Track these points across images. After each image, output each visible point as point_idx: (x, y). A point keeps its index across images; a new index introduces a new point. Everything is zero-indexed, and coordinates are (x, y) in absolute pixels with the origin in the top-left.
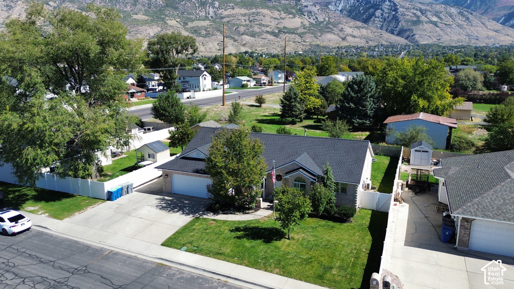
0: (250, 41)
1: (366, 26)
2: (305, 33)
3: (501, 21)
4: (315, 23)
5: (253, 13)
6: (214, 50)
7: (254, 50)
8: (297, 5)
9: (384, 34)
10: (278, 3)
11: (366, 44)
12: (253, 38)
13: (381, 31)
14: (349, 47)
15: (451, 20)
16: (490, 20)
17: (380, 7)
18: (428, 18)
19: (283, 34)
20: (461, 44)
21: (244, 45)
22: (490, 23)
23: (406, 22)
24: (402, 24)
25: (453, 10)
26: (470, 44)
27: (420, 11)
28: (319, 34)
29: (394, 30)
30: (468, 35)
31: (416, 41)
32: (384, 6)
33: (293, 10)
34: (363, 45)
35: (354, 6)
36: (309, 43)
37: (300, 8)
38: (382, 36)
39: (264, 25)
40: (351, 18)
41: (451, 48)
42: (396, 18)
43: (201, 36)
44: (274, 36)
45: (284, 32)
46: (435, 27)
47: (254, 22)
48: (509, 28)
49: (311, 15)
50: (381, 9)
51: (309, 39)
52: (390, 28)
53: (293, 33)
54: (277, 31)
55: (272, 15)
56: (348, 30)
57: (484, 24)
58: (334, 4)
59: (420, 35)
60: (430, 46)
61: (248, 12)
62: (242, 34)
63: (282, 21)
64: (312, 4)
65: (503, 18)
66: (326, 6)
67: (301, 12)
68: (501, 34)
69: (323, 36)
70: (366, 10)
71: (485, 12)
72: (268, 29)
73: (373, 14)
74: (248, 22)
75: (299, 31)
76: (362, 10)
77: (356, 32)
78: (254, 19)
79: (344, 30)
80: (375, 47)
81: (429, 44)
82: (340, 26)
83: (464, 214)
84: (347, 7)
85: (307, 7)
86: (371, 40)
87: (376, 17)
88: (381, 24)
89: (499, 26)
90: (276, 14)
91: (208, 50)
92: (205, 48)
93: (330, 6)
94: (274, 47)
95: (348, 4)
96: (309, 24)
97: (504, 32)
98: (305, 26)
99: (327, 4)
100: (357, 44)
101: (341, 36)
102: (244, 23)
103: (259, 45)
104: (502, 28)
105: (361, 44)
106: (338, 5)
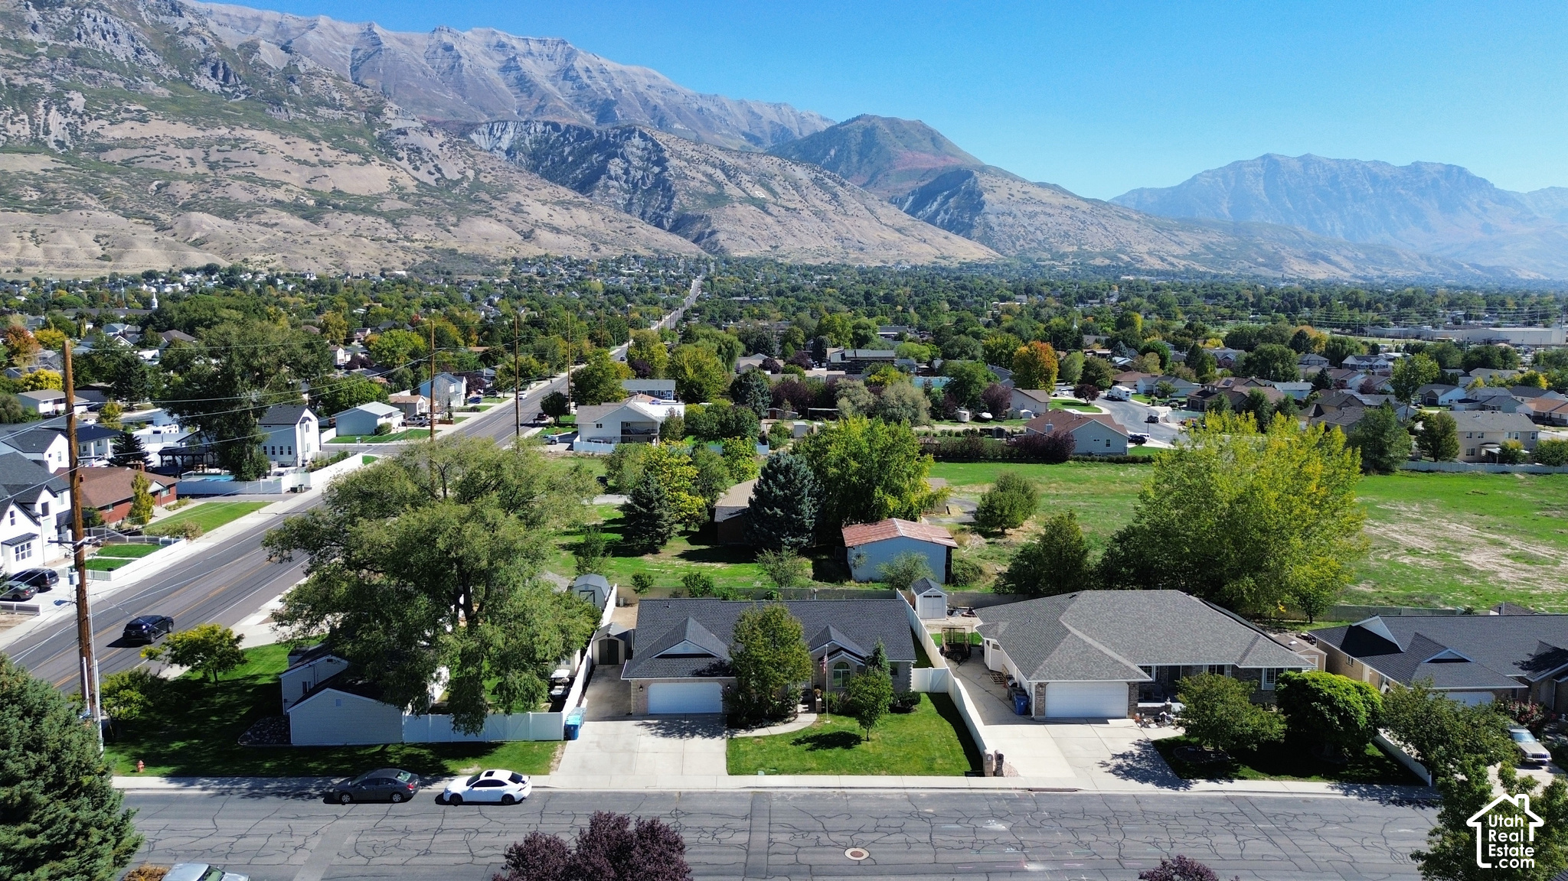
0: (222, 231)
1: (586, 200)
2: (407, 213)
3: (907, 205)
4: (434, 184)
5: (221, 141)
6: (81, 257)
7: (238, 261)
8: (370, 125)
9: (637, 225)
10: (307, 113)
11: (593, 253)
12: (230, 223)
13: (627, 216)
14: (545, 260)
15: (797, 197)
16: (885, 203)
17: (619, 151)
18: (744, 191)
19: (336, 214)
20: (826, 261)
21: (198, 244)
22: (885, 211)
23: (691, 195)
24: (681, 201)
25: (801, 173)
26: (848, 262)
27: (723, 170)
28: (453, 219)
29: (662, 217)
30: (840, 239)
31: (722, 250)
32: (629, 149)
33: (361, 141)
34: (584, 255)
35: (547, 141)
36: (423, 245)
37: (381, 135)
38: (633, 231)
39: (263, 182)
40: (543, 176)
41: (808, 271)
42: (664, 186)
43: (23, 209)
44: (305, 218)
45: (336, 207)
46: (764, 215)
47: (226, 168)
48: (925, 223)
49: (421, 159)
50: (622, 156)
51: (422, 231)
52: (650, 211)
53: (366, 211)
54: (311, 203)
55: (288, 150)
56: (538, 211)
57: (872, 212)
58: (487, 131)
59: (730, 233)
60: (757, 264)
61: (200, 134)
62: (187, 207)
63: (327, 171)
64: (420, 125)
65: (911, 198)
66: (463, 135)
67: (386, 148)
68: (910, 239)
69: (465, 226)
70: (583, 155)
71: (869, 182)
72: (280, 195)
73: (602, 169)
74: (202, 168)
75: (386, 206)
76: (570, 154)
77: (560, 218)
78: (226, 160)
79: (525, 209)
80: (619, 261)
81: (754, 259)
82: (514, 197)
84: (527, 142)
85: (405, 133)
86: (605, 243)
87: (610, 177)
88: (627, 196)
89: (904, 219)
90: (304, 149)
91: (59, 259)
92: (47, 252)
93: (474, 136)
94: (310, 253)
95: (529, 134)
96: (416, 186)
97: (915, 233)
98: (405, 191)
99: (465, 130)
100: (567, 253)
101: (519, 226)
102: (191, 171)
103: (254, 245)
104: (910, 223)
105: (578, 253)
106: (499, 134)
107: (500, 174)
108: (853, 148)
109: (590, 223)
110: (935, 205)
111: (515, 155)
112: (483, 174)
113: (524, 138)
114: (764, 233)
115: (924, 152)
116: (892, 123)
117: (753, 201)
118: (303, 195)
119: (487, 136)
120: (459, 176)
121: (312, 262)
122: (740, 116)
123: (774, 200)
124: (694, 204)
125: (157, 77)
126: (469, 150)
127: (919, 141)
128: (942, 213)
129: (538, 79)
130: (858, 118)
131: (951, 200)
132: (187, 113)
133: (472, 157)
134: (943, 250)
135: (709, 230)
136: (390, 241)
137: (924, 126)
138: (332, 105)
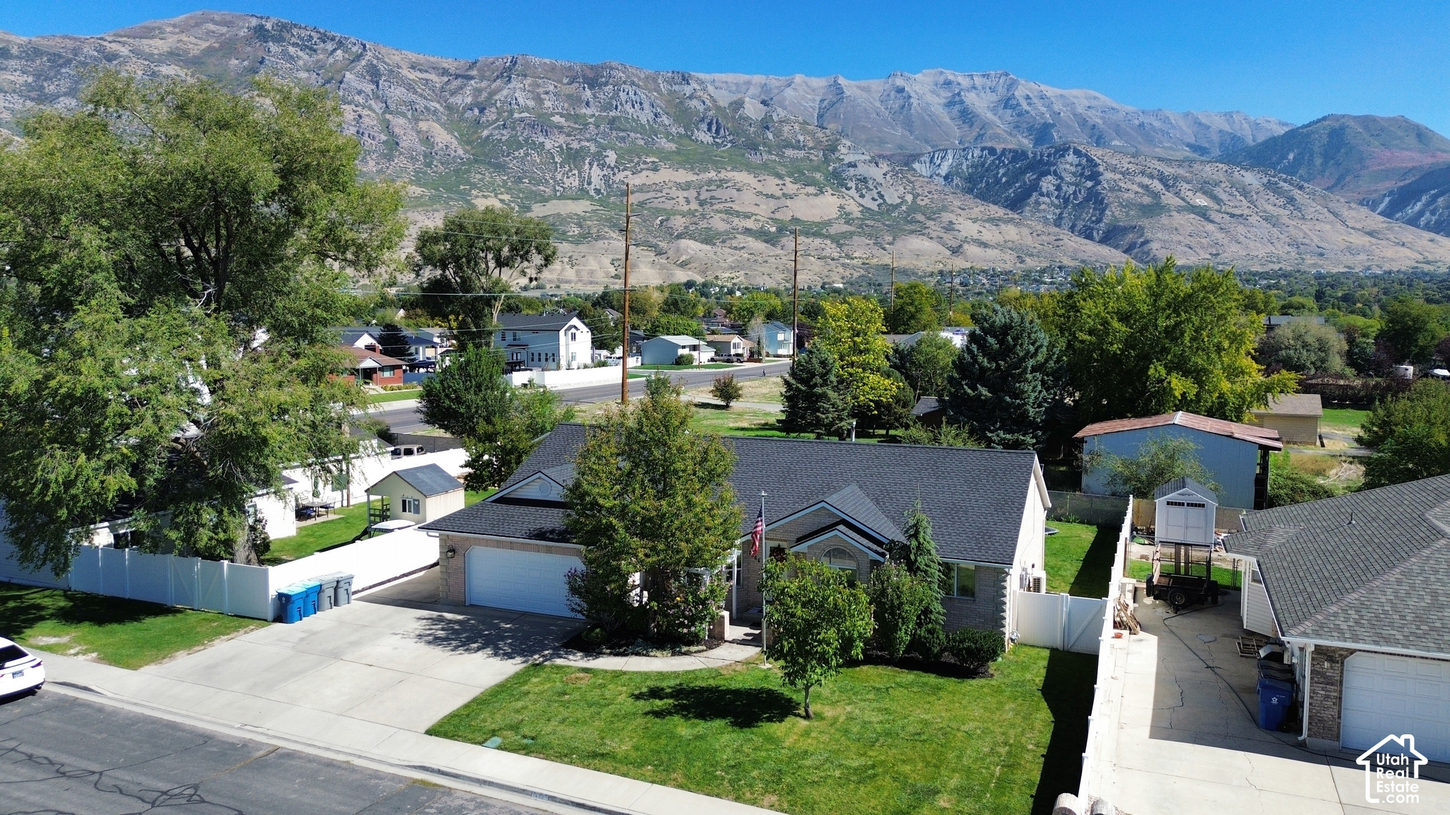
83: (1319, 635)
95: (967, 159)
96: (861, 212)
97: (1391, 236)
98: (851, 216)
99: (909, 160)
100: (992, 265)
101: (949, 242)
102: (686, 208)
103: (724, 265)
104: (1385, 225)
105: (1003, 265)
106: (939, 161)
107: (935, 196)
108: (1316, 149)
109: (1018, 237)
110: (1419, 206)
111: (952, 180)
112: (920, 198)
113: (962, 164)
114: (1203, 240)
115: (1407, 150)
116: (1367, 121)
117: (1193, 209)
118: (768, 223)
119: (928, 165)
120: (899, 201)
121: (766, 277)
122: (1185, 128)
123: (1217, 207)
124: (1127, 214)
125: (668, 135)
126: (909, 176)
127: (1400, 138)
128: (1428, 214)
129: (979, 111)
130: (1324, 119)
131: (1440, 200)
132: (687, 162)
133: (912, 182)
134: (1426, 254)
135: (1142, 240)
136: (833, 259)
137: (1406, 121)
138: (798, 146)
